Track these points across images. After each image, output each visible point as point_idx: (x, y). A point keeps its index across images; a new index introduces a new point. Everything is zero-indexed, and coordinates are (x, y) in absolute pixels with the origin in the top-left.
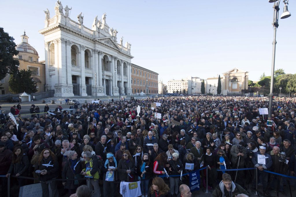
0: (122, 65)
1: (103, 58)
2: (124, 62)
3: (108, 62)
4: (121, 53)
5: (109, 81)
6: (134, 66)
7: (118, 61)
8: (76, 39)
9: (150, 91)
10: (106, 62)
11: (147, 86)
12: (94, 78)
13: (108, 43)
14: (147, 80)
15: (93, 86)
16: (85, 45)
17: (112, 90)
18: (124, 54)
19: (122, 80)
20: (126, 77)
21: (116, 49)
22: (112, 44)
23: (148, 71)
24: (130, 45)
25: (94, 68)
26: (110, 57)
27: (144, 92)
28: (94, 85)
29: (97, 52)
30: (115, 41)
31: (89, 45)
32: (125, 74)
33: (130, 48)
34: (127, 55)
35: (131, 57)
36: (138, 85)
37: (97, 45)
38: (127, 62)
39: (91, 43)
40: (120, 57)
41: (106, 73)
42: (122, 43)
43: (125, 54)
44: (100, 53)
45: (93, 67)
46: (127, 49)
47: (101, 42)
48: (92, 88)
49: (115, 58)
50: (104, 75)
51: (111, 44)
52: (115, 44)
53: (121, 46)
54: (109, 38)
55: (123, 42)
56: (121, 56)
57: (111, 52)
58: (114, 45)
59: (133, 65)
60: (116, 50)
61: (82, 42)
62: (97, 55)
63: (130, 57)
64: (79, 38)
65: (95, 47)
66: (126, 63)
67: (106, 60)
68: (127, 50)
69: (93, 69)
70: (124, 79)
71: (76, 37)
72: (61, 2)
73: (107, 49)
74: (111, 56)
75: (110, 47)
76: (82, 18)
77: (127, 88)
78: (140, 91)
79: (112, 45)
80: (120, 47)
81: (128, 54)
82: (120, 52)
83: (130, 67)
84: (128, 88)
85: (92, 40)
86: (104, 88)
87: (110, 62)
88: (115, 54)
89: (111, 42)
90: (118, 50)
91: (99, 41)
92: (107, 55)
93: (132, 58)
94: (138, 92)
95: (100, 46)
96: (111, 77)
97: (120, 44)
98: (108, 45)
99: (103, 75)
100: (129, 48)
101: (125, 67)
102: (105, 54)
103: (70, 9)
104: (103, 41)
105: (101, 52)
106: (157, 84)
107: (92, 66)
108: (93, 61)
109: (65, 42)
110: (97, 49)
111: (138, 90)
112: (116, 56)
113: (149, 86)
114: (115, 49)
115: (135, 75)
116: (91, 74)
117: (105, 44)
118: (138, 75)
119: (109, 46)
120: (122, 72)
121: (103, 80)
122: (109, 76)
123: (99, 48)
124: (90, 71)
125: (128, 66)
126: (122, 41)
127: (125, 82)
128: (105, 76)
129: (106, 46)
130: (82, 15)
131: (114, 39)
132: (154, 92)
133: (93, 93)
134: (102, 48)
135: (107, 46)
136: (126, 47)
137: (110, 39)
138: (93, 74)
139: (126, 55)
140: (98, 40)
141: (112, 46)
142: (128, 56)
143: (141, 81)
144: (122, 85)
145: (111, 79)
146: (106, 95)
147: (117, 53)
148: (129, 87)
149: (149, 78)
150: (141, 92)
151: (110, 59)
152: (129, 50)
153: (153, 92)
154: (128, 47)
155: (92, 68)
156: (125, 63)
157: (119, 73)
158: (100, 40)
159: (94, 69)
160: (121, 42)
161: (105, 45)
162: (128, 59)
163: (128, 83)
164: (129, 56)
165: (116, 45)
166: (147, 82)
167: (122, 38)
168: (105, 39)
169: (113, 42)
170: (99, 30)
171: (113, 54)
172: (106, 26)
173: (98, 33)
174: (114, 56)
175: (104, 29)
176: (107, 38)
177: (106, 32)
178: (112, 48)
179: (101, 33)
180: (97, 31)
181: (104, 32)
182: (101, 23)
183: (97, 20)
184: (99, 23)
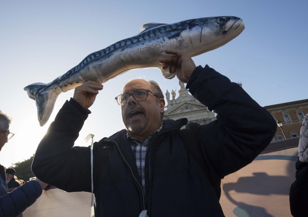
13: (187, 108)
22: (193, 106)
47: (176, 113)
54: (185, 103)
57: (194, 116)
73: (187, 116)
75: (189, 112)
88: (202, 115)
89: (190, 105)
90: (205, 108)
104: (177, 111)
114: (201, 110)
119: (186, 113)
129: (183, 114)
140: (169, 113)
141: (194, 109)
147: (206, 113)
168: (180, 107)
169: (192, 104)
170: (172, 102)
171: (199, 116)
172: (183, 91)
173: (170, 106)
174: (201, 119)
175: (181, 95)
176: (181, 105)
177: (184, 97)
178: (193, 112)
179: (175, 103)
180: (170, 104)
181: (181, 99)
182: (174, 93)
183: (168, 94)
184: (172, 95)
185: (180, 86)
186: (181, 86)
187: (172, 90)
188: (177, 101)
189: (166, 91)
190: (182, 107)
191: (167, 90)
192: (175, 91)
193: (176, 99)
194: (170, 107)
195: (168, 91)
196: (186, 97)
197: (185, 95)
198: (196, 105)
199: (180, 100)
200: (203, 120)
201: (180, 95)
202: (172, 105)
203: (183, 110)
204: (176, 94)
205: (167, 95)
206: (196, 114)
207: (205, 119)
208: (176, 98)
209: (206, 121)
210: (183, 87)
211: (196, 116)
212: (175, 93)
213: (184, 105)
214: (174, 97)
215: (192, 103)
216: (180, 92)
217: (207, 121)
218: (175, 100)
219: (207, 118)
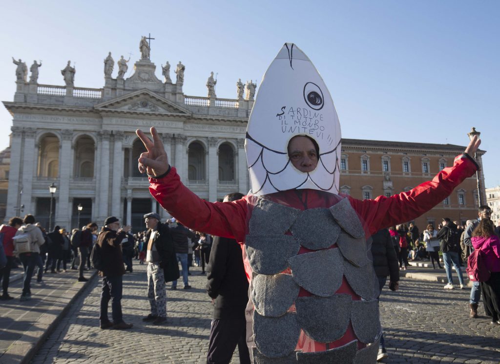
0: (214, 151)
1: (130, 146)
2: (224, 141)
4: (200, 119)
8: (49, 121)
13: (145, 105)
16: (71, 127)
18: (212, 120)
19: (209, 194)
21: (175, 114)
22: (159, 103)
25: (98, 175)
29: (107, 137)
30: (174, 94)
31: (86, 125)
34: (229, 121)
37: (106, 121)
38: (236, 140)
39: (91, 119)
40: (201, 131)
41: (132, 182)
43: (217, 120)
44: (115, 137)
45: (97, 172)
47: (119, 110)
49: (175, 139)
50: (128, 189)
51: (156, 106)
53: (209, 99)
54: (143, 94)
56: (207, 128)
57: (157, 125)
58: (166, 105)
61: (66, 122)
62: (105, 142)
64: (57, 117)
65: (102, 125)
66: (232, 141)
68: (235, 105)
69: (95, 178)
70: (218, 191)
71: (49, 117)
72: (20, 60)
73: (141, 122)
75: (148, 114)
76: (73, 71)
79: (159, 110)
81: (241, 113)
85: (91, 111)
88: (176, 127)
89: (153, 100)
90: (181, 114)
91: (107, 109)
95: (114, 121)
98: (139, 111)
99: (124, 189)
103: (40, 66)
104: (125, 105)
105: (118, 132)
107: (95, 171)
108: (97, 158)
109: (21, 134)
110: (105, 128)
112: (178, 132)
114: (172, 116)
116: (88, 189)
117: (125, 111)
120: (209, 173)
121: (124, 200)
123: (112, 124)
124: (86, 184)
125: (241, 151)
128: (130, 191)
130: (72, 65)
134: (123, 123)
135: (136, 113)
139: (224, 121)
140: (105, 107)
149: (406, 176)
155: (95, 175)
156: (224, 145)
158: (111, 105)
159: (97, 178)
161: (130, 113)
162: (239, 130)
164: (241, 122)
165: (169, 103)
168: (131, 98)
169: (159, 100)
170: (116, 84)
171: (166, 128)
172: (144, 66)
173: (110, 90)
174: (168, 134)
175: (138, 74)
176: (135, 96)
177: (145, 80)
178: (156, 115)
179: (122, 87)
180: (110, 86)
181: (136, 81)
182: (123, 65)
183: (109, 62)
184: (120, 67)
185: (141, 53)
186: (143, 54)
187: (122, 57)
188: (126, 85)
189: (107, 55)
190: (135, 99)
191: (110, 53)
192: (127, 60)
193: (125, 79)
194: (108, 94)
195: (112, 56)
196: (149, 80)
197: (146, 77)
198: (164, 103)
199: (134, 83)
200: (172, 136)
201: (136, 71)
202: (114, 89)
203: (136, 107)
204: (127, 68)
205: (108, 65)
206: (161, 122)
207: (176, 136)
208: (126, 76)
209: (177, 140)
210: (146, 56)
211: (159, 126)
212: (126, 65)
213: (142, 96)
214: (122, 73)
215: (157, 96)
216: (137, 65)
217: (179, 140)
218: (124, 81)
219: (179, 134)
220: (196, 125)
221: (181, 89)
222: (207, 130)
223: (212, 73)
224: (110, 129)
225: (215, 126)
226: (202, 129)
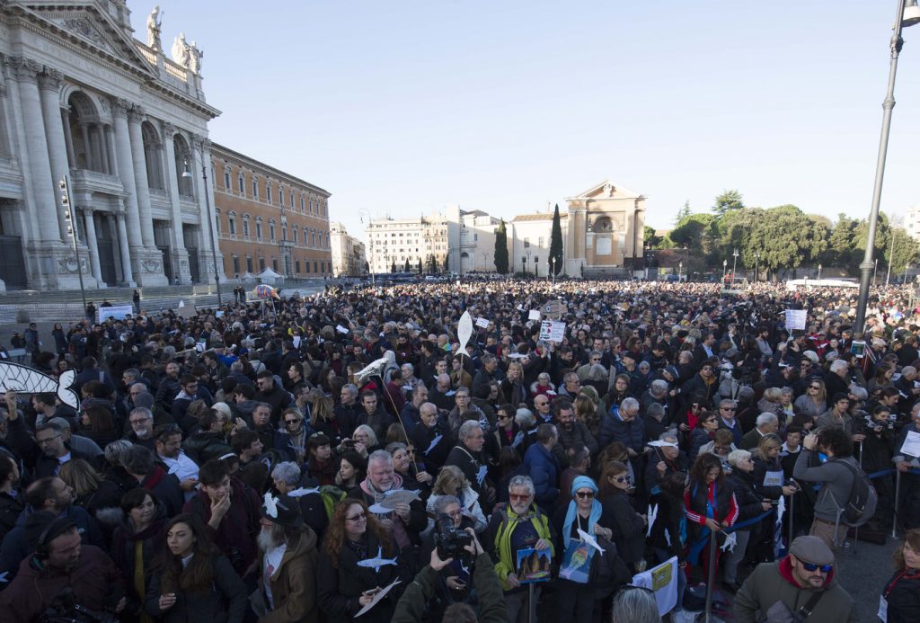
0: (170, 144)
1: (67, 107)
2: (176, 132)
3: (93, 127)
4: (158, 87)
5: (112, 222)
6: (224, 156)
7: (147, 126)
9: (297, 264)
10: (85, 129)
11: (286, 244)
12: (31, 204)
13: (87, 32)
14: (284, 219)
15: (31, 241)
17: (133, 260)
18: (170, 94)
19: (171, 213)
20: (190, 205)
21: (131, 65)
22: (108, 36)
23: (287, 181)
24: (199, 55)
25: (23, 155)
26: (102, 101)
27: (276, 269)
28: (36, 236)
29: (34, 75)
30: (122, 26)
32: (186, 187)
33: (198, 67)
34: (188, 103)
35: (208, 113)
36: (247, 241)
37: (25, 37)
38: (190, 134)
40: (155, 108)
41: (91, 180)
42: (157, 38)
43: (177, 97)
44: (48, 80)
45: (17, 146)
46: (184, 71)
47: (49, 22)
48: (26, 254)
49: (132, 112)
50: (84, 191)
51: (103, 39)
52: (122, 42)
53: (154, 53)
54: (88, 8)
55: (161, 36)
56: (160, 104)
57: (106, 77)
58: (118, 46)
59: (218, 151)
60: (133, 71)
62: (32, 89)
63: (204, 111)
65: (14, 43)
66: (185, 135)
67: (84, 118)
68: (183, 76)
69: (18, 160)
70: (182, 211)
73: (83, 64)
74: (111, 100)
75: (102, 54)
77: (200, 254)
78: (256, 263)
79: (108, 47)
80: (152, 59)
81: (193, 93)
82: (152, 85)
83: (207, 157)
84: (203, 251)
86: (90, 253)
87: (106, 127)
88: (127, 90)
89: (100, 26)
90: (145, 72)
91: (36, 14)
92: (86, 92)
93: (210, 114)
94: (250, 271)
95: (41, 44)
96: (121, 202)
97: (150, 42)
98: (90, 43)
99: (78, 191)
100: (193, 69)
101: (183, 153)
102: (76, 88)
104: (59, 17)
105: (55, 72)
106: (325, 236)
107: (11, 143)
108: (12, 116)
110: (28, 54)
111: (249, 261)
112: (137, 102)
113: (292, 244)
114: (126, 67)
115: (229, 193)
116: (10, 181)
117: (70, 33)
118: (243, 197)
119: (92, 50)
120: (168, 180)
121: (80, 212)
122: (111, 197)
123: (39, 50)
125: (197, 154)
126: (156, 31)
127: (187, 227)
128: (88, 197)
129: (78, 47)
131: (116, 17)
132: (316, 271)
133: (35, 274)
134: (56, 55)
135: (83, 45)
136: (179, 60)
137: (95, 12)
138: (22, 184)
139: (182, 100)
140: (32, 8)
141: (108, 51)
142: (193, 105)
143: (258, 222)
144: (177, 238)
145: (122, 209)
146: (104, 286)
147: (136, 89)
148: (207, 246)
149: (293, 211)
150: (263, 268)
151: (104, 115)
152: (194, 75)
153: (312, 269)
154: (187, 63)
155: (13, 151)
156: (178, 139)
157: (156, 181)
158: (41, 8)
159: (24, 161)
160: (150, 34)
161: (74, 40)
162: (192, 119)
163: (201, 230)
164: (199, 108)
165: (130, 44)
166: (284, 227)
167: (155, 16)
168: (70, 8)
169: (112, 31)
171: (119, 88)
174: (125, 100)
176: (77, 7)
178: (112, 60)
190: (74, 12)
198: (119, 41)
200: (131, 107)
203: (75, 30)
206: (112, 73)
207: (136, 108)
209: (135, 115)
211: (111, 81)
213: (83, 11)
215: (112, 24)
217: (138, 115)
220: (148, 95)
221: (129, 22)
222: (160, 107)
223: (158, 8)
224: (42, 61)
225: (168, 105)
226: (153, 104)
